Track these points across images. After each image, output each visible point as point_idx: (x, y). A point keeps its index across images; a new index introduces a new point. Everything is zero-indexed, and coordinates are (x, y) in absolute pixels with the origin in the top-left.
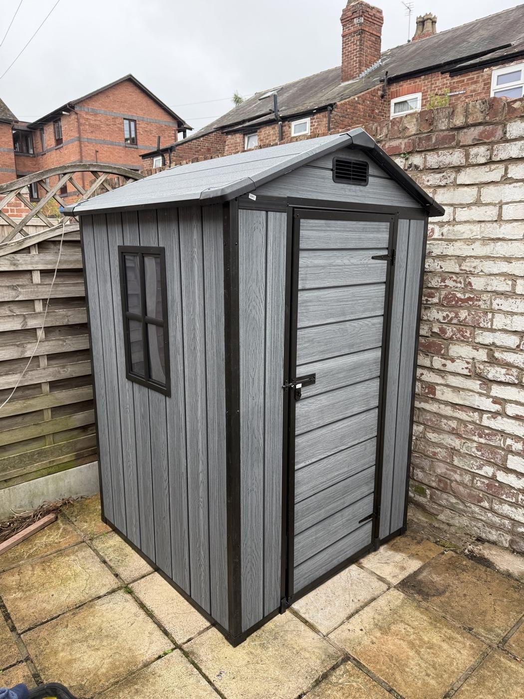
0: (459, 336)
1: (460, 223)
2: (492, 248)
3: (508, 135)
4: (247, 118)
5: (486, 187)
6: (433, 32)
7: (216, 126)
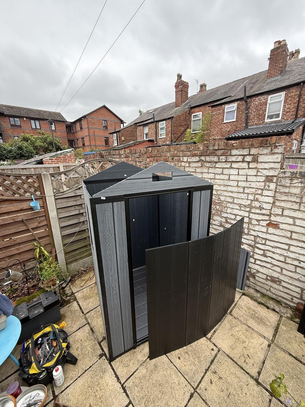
0: (216, 213)
1: (217, 179)
2: (227, 188)
3: (232, 154)
4: (144, 120)
5: (225, 169)
6: (206, 90)
7: (133, 123)
